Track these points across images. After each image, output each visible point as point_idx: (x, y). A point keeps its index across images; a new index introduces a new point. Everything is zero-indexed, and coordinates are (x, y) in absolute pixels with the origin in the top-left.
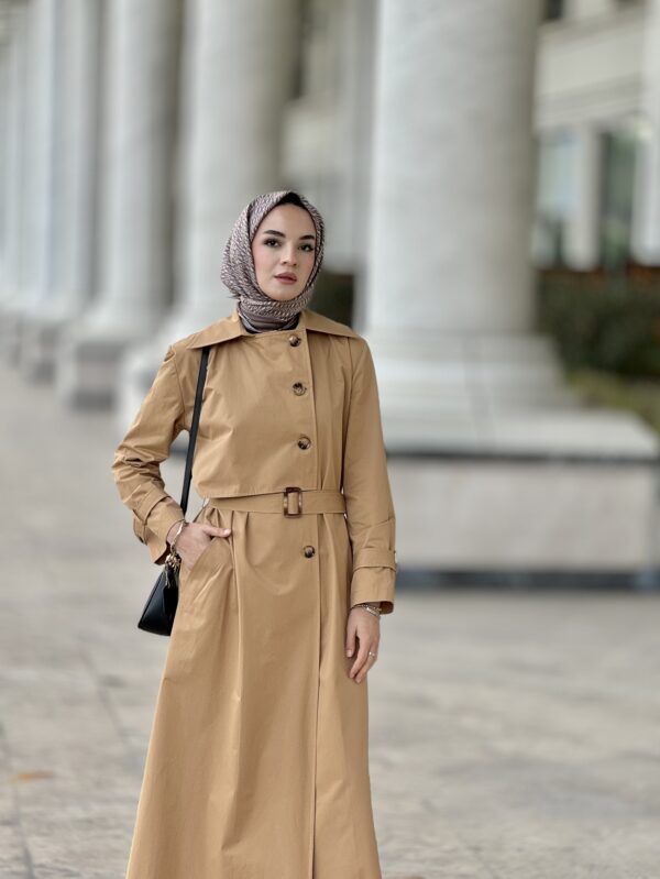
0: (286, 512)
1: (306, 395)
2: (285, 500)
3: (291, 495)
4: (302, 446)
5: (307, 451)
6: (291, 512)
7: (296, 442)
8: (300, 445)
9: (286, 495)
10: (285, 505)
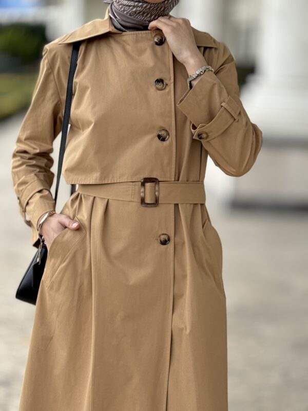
0: (143, 201)
1: (167, 90)
2: (142, 190)
3: (148, 185)
4: (162, 138)
5: (166, 143)
6: (148, 201)
7: (156, 134)
8: (159, 137)
9: (143, 184)
10: (142, 195)
